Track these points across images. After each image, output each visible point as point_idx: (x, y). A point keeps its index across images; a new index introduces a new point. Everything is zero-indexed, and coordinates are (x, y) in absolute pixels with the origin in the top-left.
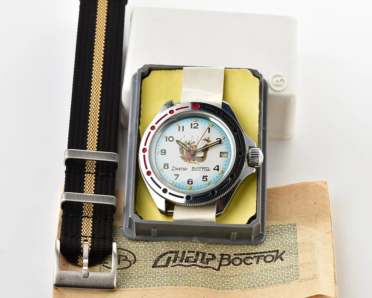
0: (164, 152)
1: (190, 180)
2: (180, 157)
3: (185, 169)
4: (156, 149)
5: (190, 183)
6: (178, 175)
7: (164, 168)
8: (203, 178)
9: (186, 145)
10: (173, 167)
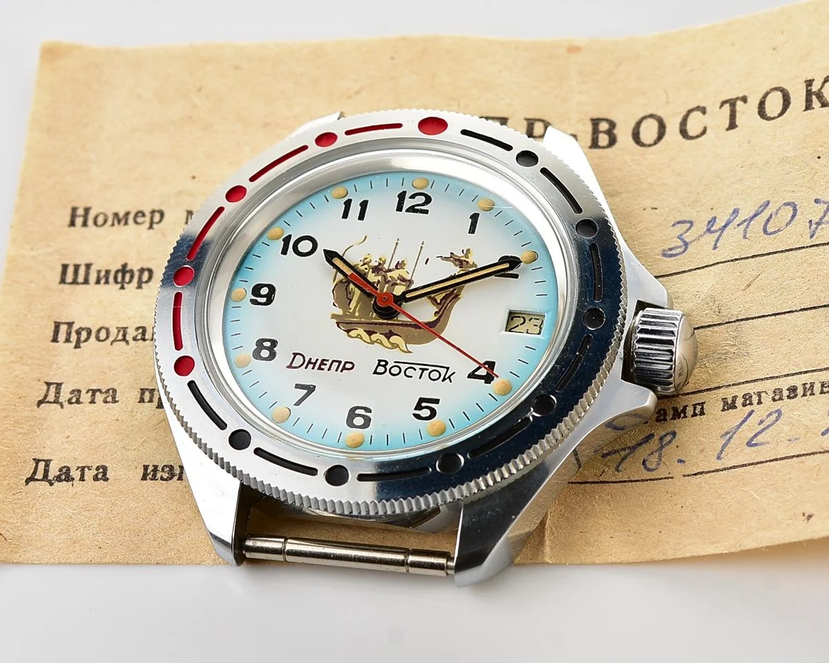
0: (265, 295)
1: (358, 412)
2: (334, 316)
3: (346, 366)
4: (237, 282)
5: (359, 421)
6: (310, 389)
7: (257, 355)
8: (419, 407)
9: (365, 273)
10: (293, 354)
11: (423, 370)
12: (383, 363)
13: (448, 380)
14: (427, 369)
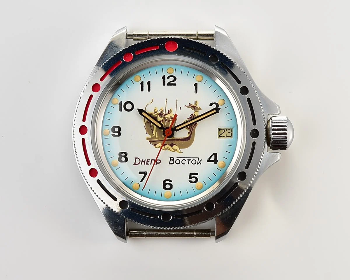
0: (118, 131)
1: (167, 182)
2: (148, 139)
3: (158, 162)
4: (104, 126)
5: (168, 186)
6: (145, 174)
7: (120, 160)
8: (190, 178)
9: (156, 117)
10: (135, 158)
11: (189, 160)
12: (172, 159)
13: (199, 163)
14: (190, 160)
